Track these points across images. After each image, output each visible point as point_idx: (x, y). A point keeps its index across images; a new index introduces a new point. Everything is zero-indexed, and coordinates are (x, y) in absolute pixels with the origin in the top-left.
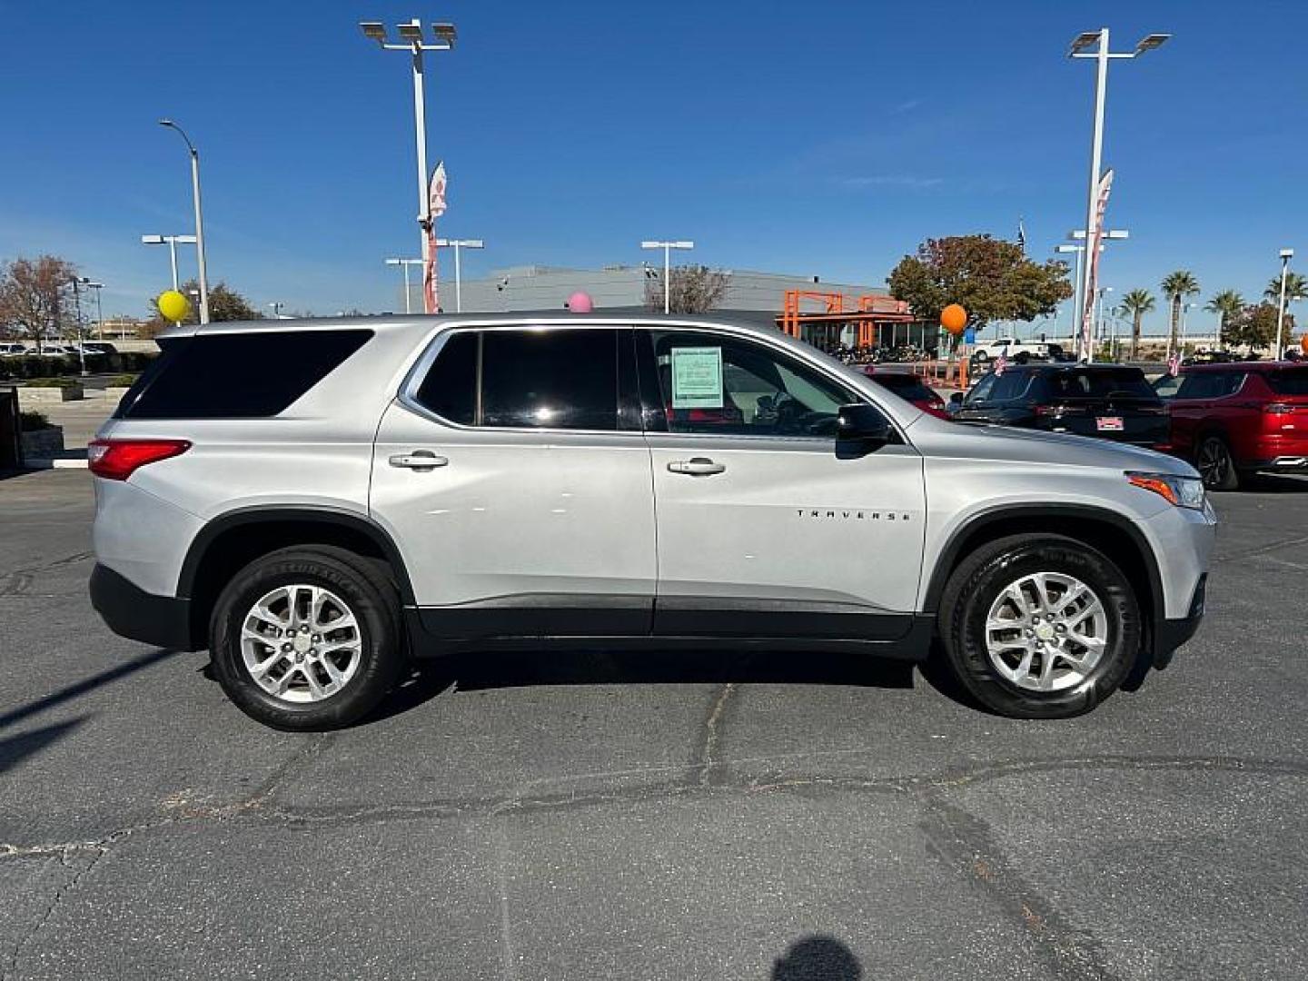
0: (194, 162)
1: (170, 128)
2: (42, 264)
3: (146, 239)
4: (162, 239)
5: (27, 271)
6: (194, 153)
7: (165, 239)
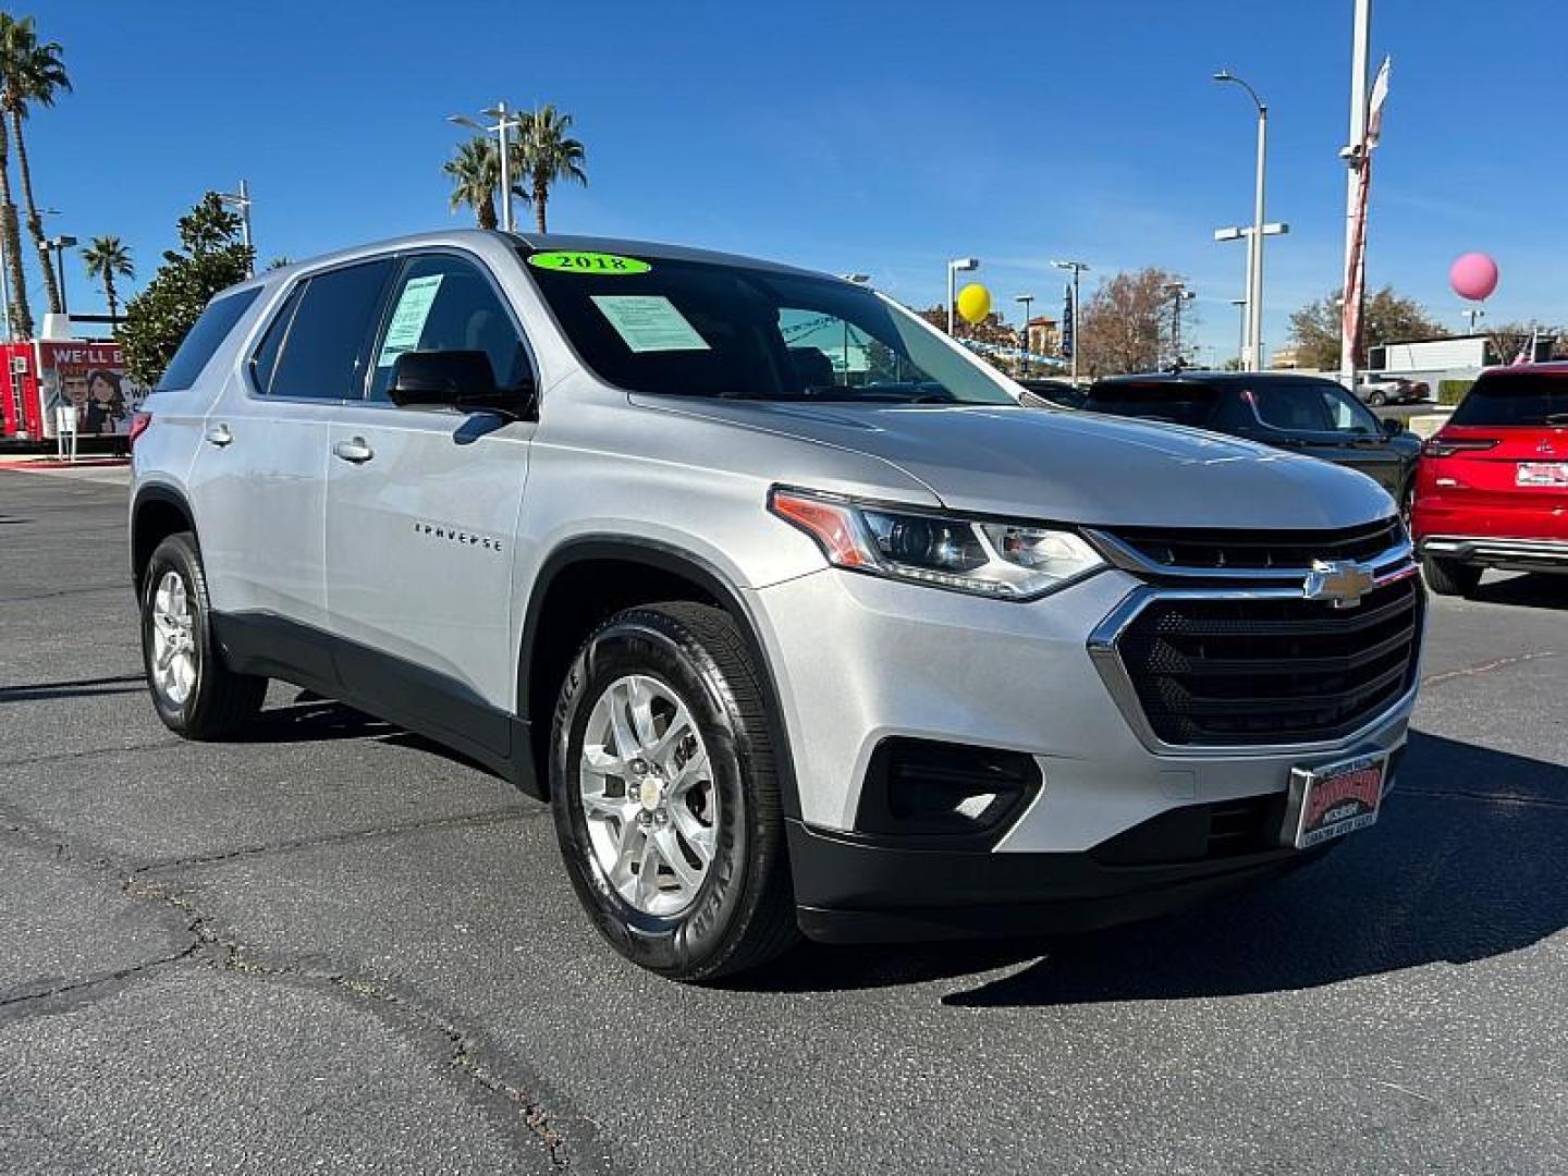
0: (1262, 122)
1: (1231, 82)
2: (1142, 280)
3: (1220, 234)
4: (1238, 231)
5: (1125, 288)
6: (1264, 110)
7: (1243, 232)
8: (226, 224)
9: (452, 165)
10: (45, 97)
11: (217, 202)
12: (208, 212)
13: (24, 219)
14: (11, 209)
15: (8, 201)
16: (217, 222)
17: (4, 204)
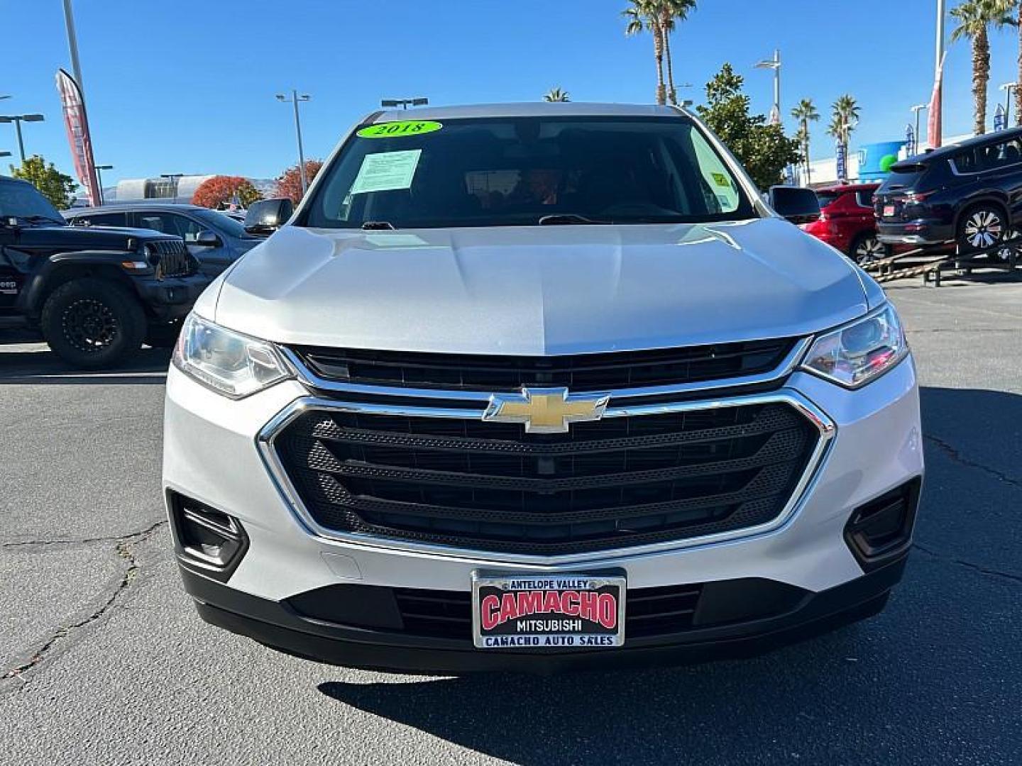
8: (732, 83)
9: (956, 10)
10: (682, 15)
11: (729, 70)
12: (722, 76)
13: (668, 92)
14: (663, 87)
15: (662, 83)
16: (729, 83)
17: (660, 85)
